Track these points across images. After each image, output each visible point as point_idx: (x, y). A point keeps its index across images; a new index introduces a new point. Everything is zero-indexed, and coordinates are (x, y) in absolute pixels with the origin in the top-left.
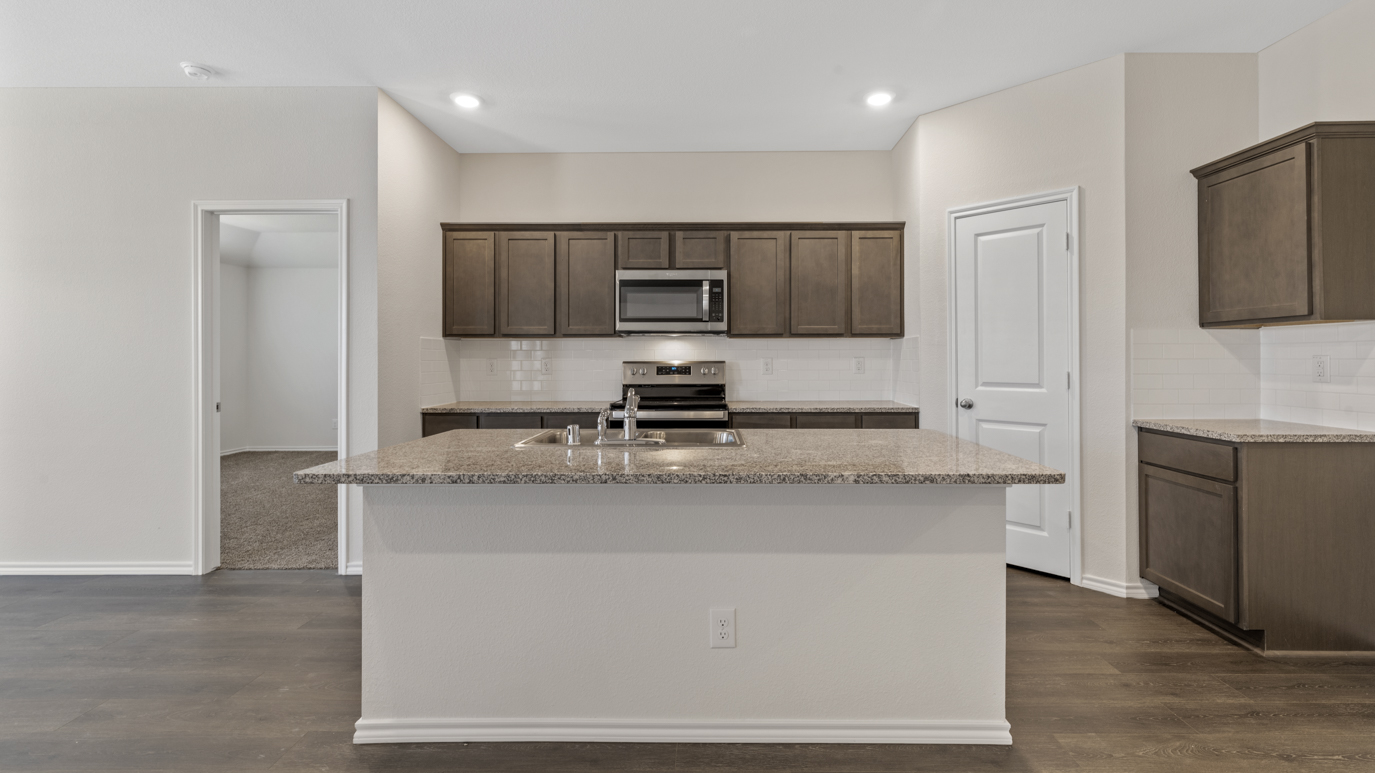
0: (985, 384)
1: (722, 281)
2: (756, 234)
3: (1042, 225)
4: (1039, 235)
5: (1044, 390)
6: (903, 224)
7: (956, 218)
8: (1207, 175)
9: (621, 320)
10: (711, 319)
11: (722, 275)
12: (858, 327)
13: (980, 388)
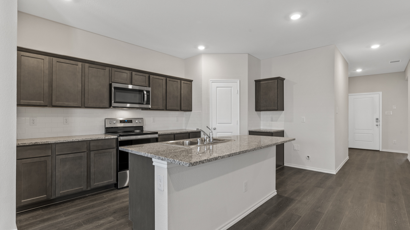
0: (219, 123)
1: (149, 91)
2: (157, 77)
3: (232, 87)
4: (231, 89)
5: (232, 124)
6: (192, 81)
7: (212, 82)
8: (257, 82)
9: (114, 102)
10: (146, 104)
11: (149, 89)
12: (182, 108)
13: (217, 125)
